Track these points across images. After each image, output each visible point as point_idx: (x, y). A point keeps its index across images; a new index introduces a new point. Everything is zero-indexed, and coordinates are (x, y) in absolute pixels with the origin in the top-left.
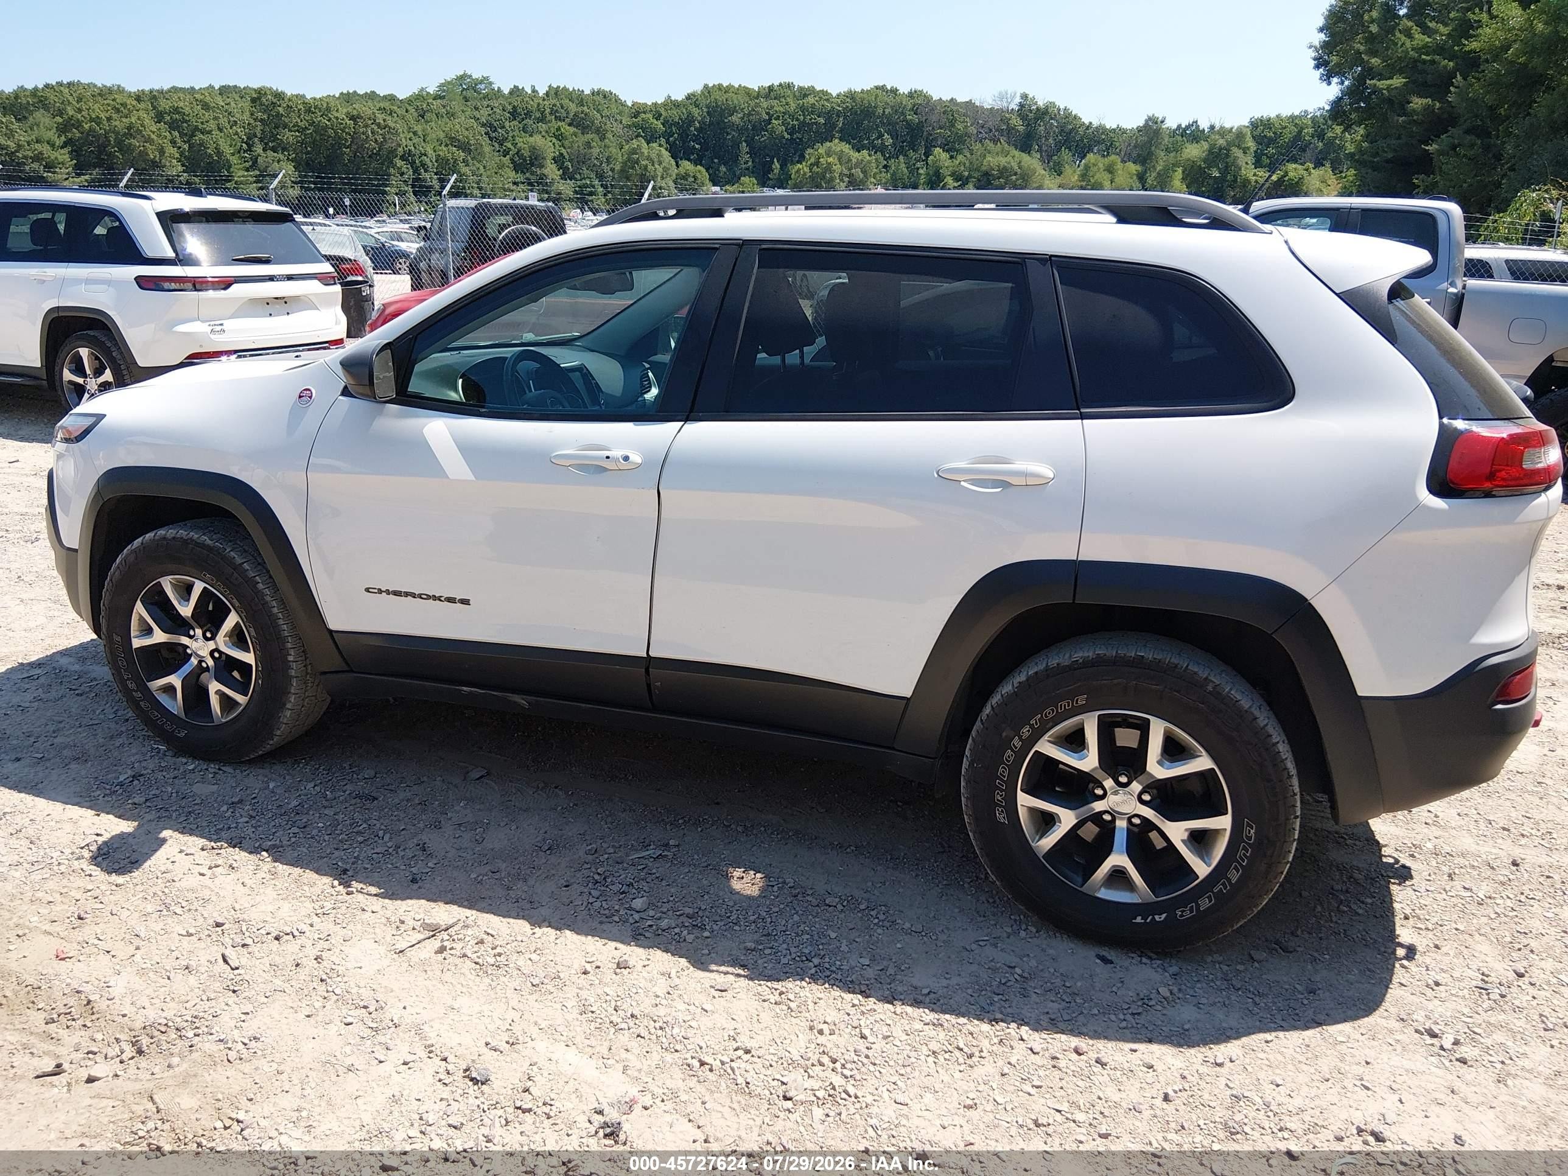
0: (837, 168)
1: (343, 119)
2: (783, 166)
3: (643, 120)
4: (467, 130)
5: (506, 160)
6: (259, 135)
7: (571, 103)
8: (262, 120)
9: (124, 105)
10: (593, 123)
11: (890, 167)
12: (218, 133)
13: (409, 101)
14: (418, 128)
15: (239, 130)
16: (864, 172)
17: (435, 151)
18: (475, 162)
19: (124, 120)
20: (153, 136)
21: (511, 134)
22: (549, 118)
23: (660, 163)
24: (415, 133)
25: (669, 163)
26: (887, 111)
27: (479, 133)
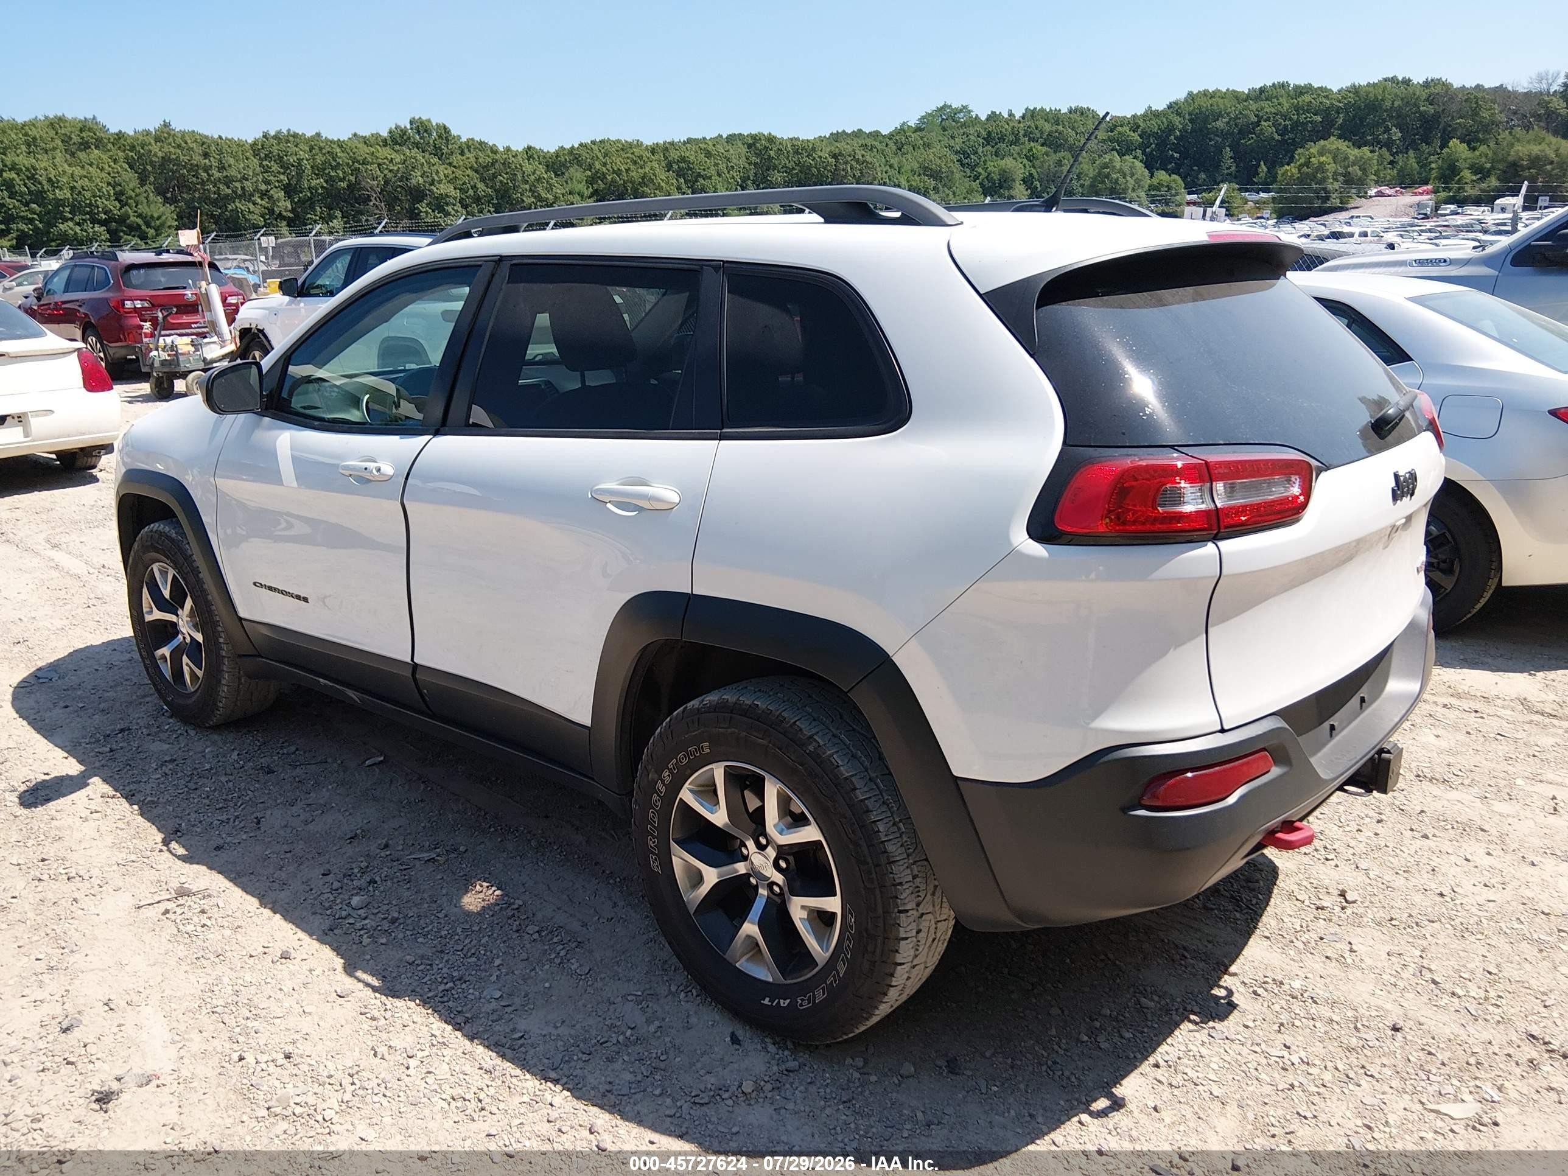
0: (1331, 167)
1: (826, 158)
2: (1271, 169)
3: (1120, 133)
4: (940, 158)
5: (976, 185)
6: (752, 178)
7: (1046, 124)
8: (755, 164)
9: (640, 157)
10: (1066, 140)
11: (1397, 163)
12: (717, 177)
13: (891, 136)
14: (894, 161)
15: (735, 175)
16: (1363, 170)
17: (908, 182)
18: (945, 189)
19: (640, 170)
20: (663, 184)
21: (983, 159)
22: (1022, 139)
23: (1132, 175)
24: (891, 166)
25: (1142, 175)
26: (1396, 104)
27: (951, 160)
